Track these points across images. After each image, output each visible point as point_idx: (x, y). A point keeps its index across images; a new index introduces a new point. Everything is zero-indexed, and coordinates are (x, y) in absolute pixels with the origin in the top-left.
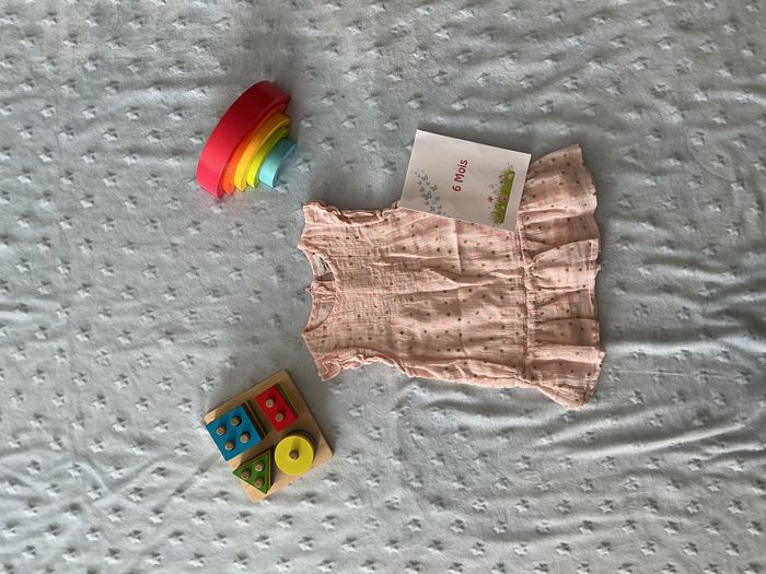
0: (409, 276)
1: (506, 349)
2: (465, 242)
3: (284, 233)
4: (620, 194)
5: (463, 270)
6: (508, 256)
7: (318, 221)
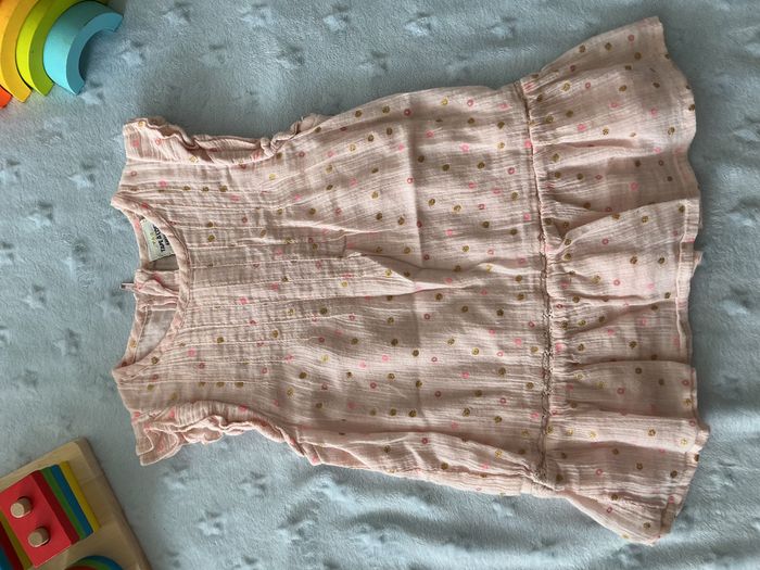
0: (319, 265)
1: (506, 415)
2: (432, 202)
3: (91, 178)
4: (739, 119)
5: (426, 258)
6: (514, 232)
7: (149, 155)
